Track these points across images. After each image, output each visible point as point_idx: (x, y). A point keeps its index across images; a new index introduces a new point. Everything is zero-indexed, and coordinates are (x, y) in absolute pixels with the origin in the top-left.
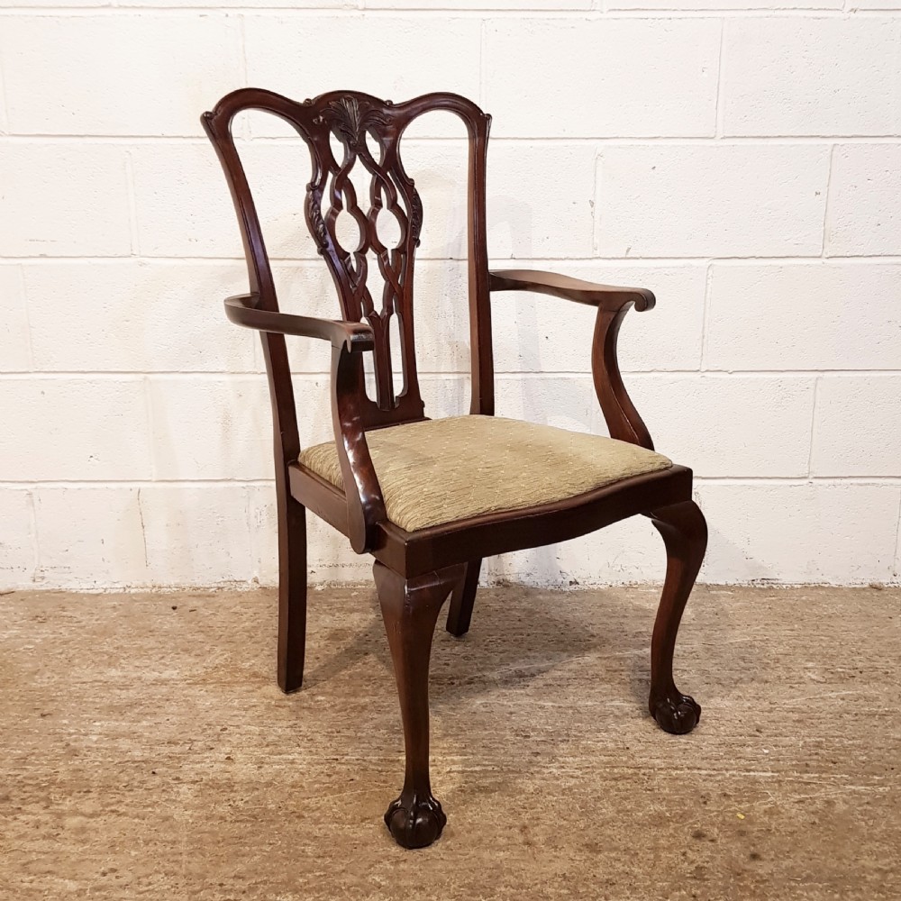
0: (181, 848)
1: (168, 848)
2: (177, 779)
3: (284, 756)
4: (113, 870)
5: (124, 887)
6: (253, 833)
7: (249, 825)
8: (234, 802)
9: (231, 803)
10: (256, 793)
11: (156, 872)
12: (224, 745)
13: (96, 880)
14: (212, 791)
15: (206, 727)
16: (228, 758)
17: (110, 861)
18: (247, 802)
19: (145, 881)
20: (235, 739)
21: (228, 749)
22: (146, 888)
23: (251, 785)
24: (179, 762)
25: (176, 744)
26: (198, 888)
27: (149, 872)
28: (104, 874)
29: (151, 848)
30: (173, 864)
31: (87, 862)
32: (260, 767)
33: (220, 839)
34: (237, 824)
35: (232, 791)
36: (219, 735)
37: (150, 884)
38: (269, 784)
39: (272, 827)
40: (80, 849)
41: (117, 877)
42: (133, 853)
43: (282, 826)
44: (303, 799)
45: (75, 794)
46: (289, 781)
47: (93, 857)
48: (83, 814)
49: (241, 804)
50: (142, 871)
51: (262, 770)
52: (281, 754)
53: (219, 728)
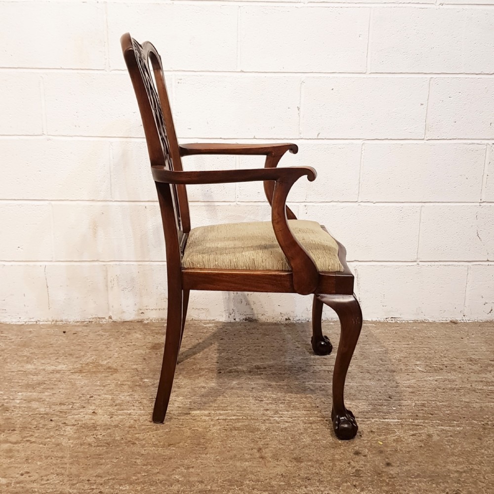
0: (66, 460)
1: (59, 461)
2: (65, 423)
3: (125, 411)
4: (28, 473)
5: (34, 482)
6: (107, 453)
7: (105, 448)
8: (97, 436)
9: (95, 436)
10: (109, 431)
11: (52, 473)
12: (91, 405)
13: (17, 478)
14: (84, 430)
15: (81, 395)
16: (94, 412)
17: (25, 467)
18: (104, 436)
19: (45, 478)
20: (97, 402)
21: (94, 408)
22: (46, 482)
23: (106, 427)
24: (66, 414)
25: (64, 404)
26: (75, 482)
27: (48, 473)
28: (22, 475)
29: (49, 460)
30: (61, 469)
31: (13, 468)
32: (112, 417)
33: (89, 456)
34: (98, 448)
35: (95, 430)
36: (88, 400)
37: (48, 480)
38: (116, 426)
39: (118, 449)
40: (9, 461)
41: (29, 476)
42: (39, 463)
43: (123, 449)
44: (136, 434)
45: (6, 432)
46: (128, 424)
47: (16, 465)
48: (11, 442)
49: (100, 437)
50: (43, 473)
51: (112, 419)
52: (123, 410)
53: (89, 396)
